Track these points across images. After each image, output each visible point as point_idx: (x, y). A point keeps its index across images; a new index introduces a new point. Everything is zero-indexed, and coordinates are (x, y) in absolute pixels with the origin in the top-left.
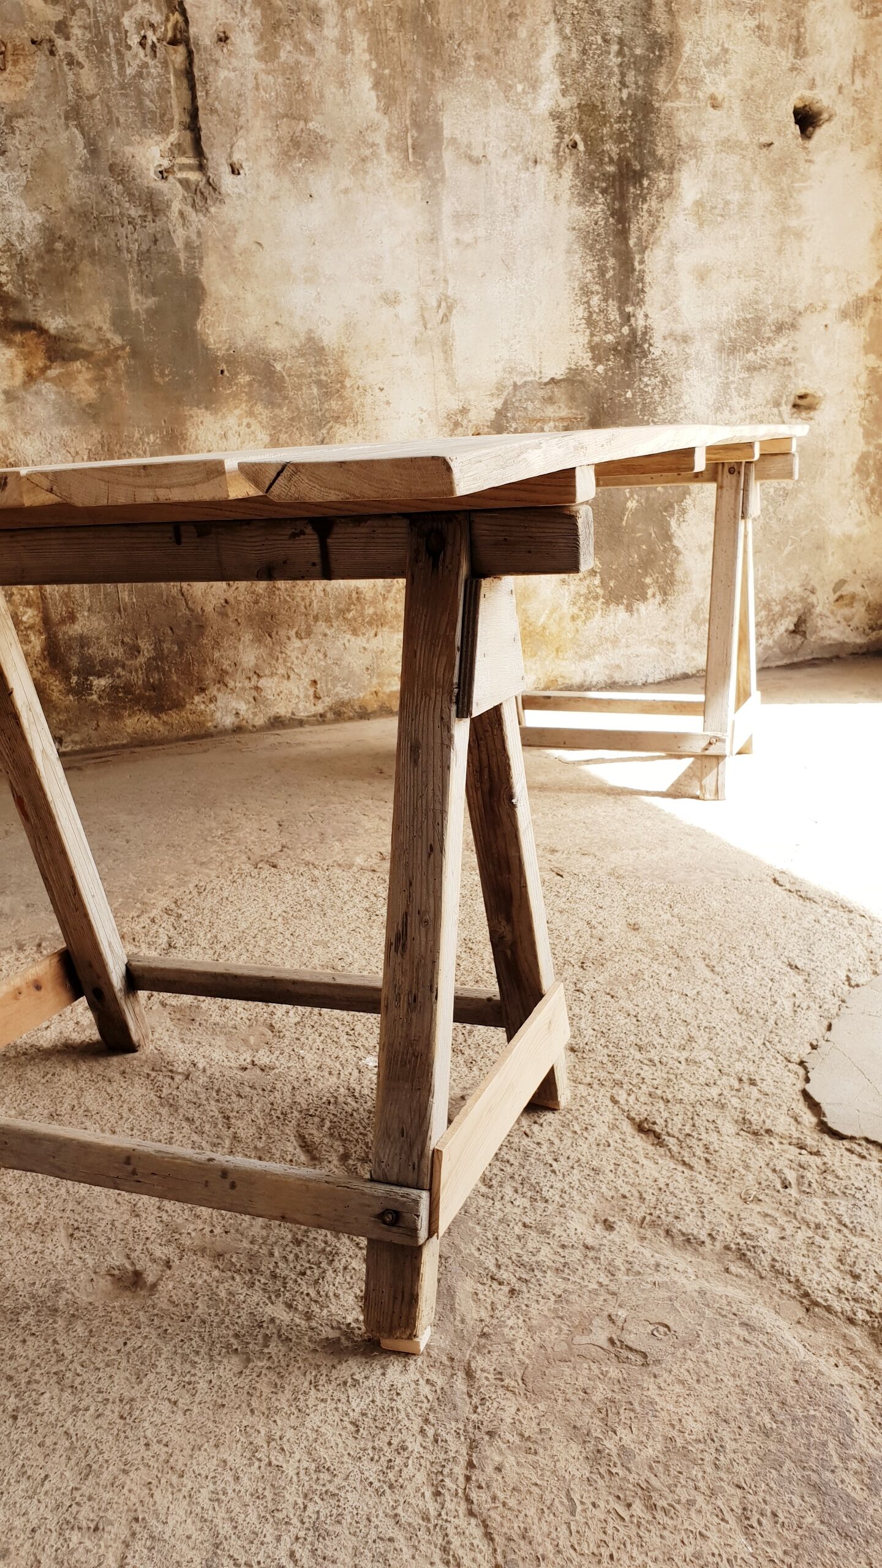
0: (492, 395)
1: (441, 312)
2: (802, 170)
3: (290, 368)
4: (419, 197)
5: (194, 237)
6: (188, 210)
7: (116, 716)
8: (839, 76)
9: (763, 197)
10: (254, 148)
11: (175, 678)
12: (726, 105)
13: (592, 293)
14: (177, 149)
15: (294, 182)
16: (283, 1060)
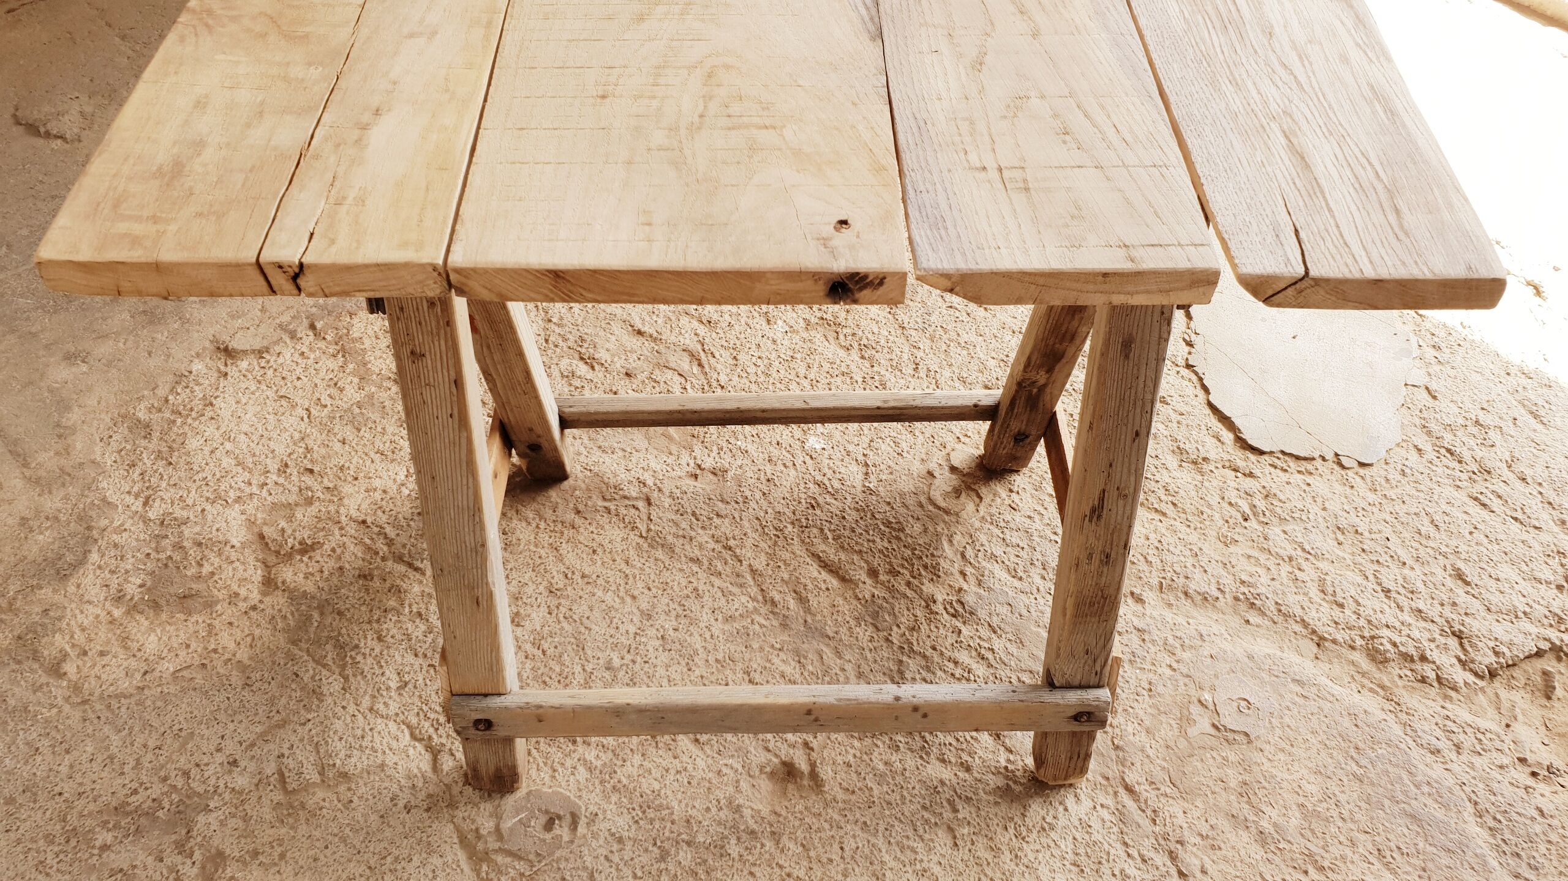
16: (728, 457)
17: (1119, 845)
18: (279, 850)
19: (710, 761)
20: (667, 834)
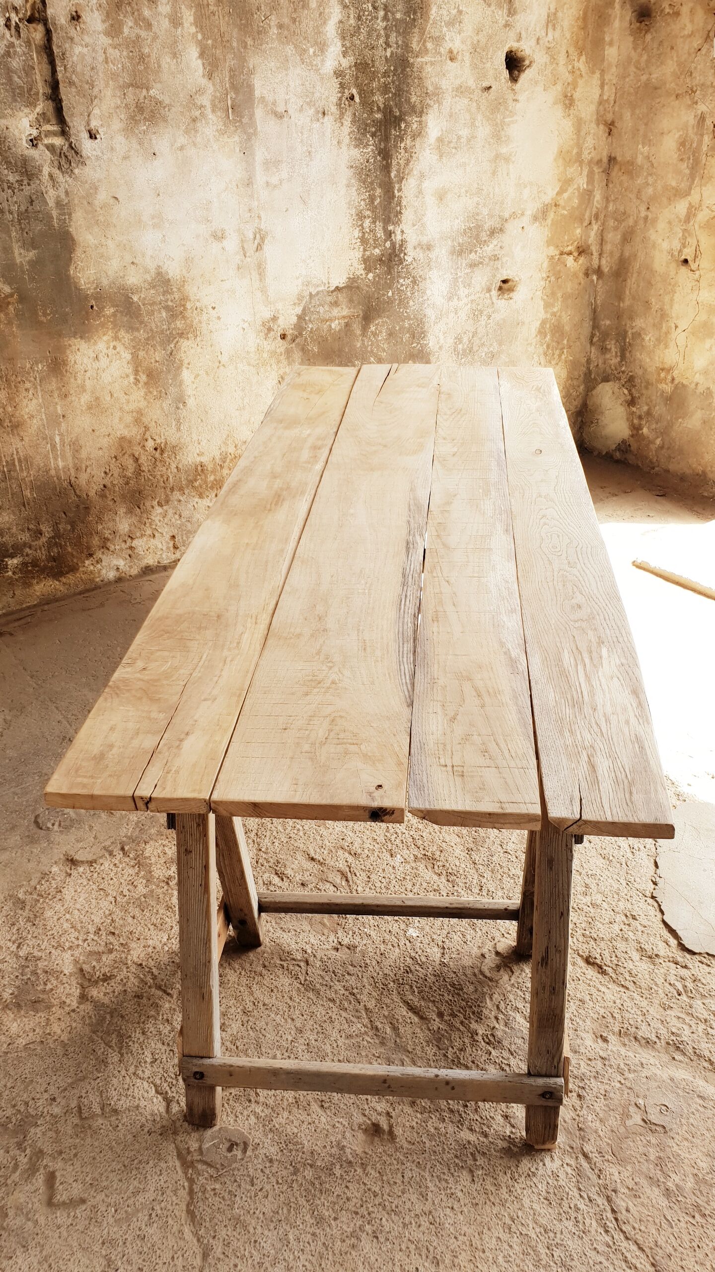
1: (256, 242)
2: (510, 108)
3: (144, 299)
4: (237, 149)
5: (63, 196)
6: (56, 172)
7: (27, 585)
8: (538, 30)
9: (484, 131)
10: (107, 115)
11: (70, 550)
12: (459, 58)
13: (365, 217)
14: (43, 118)
15: (140, 143)
16: (358, 939)
17: (575, 1190)
18: (74, 1151)
19: (329, 1119)
20: (299, 1159)
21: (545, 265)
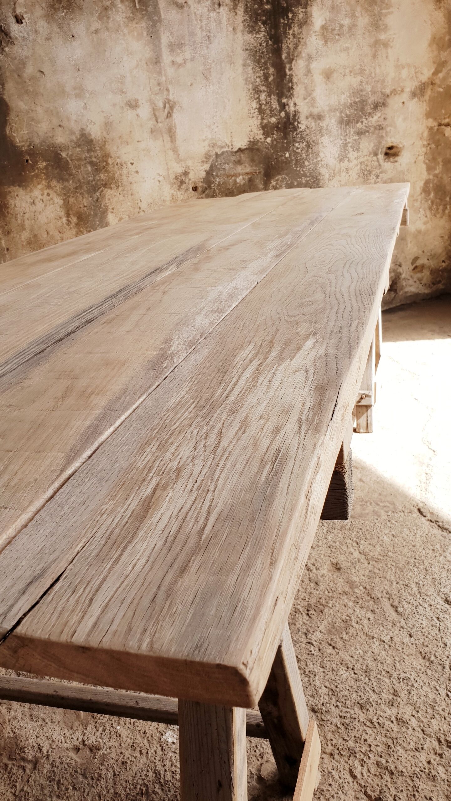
0: (203, 162)
1: (166, 111)
3: (72, 155)
4: (145, 34)
9: (363, 21)
10: (30, 4)
13: (261, 91)
15: (60, 27)
16: (105, 738)
21: (426, 134)
